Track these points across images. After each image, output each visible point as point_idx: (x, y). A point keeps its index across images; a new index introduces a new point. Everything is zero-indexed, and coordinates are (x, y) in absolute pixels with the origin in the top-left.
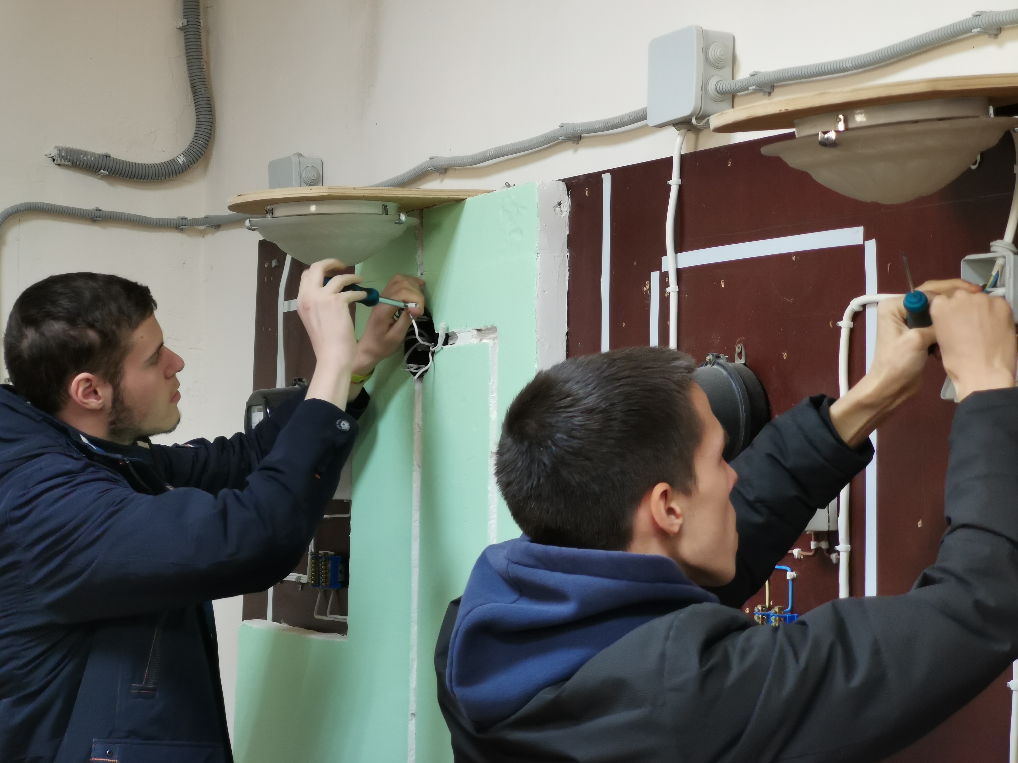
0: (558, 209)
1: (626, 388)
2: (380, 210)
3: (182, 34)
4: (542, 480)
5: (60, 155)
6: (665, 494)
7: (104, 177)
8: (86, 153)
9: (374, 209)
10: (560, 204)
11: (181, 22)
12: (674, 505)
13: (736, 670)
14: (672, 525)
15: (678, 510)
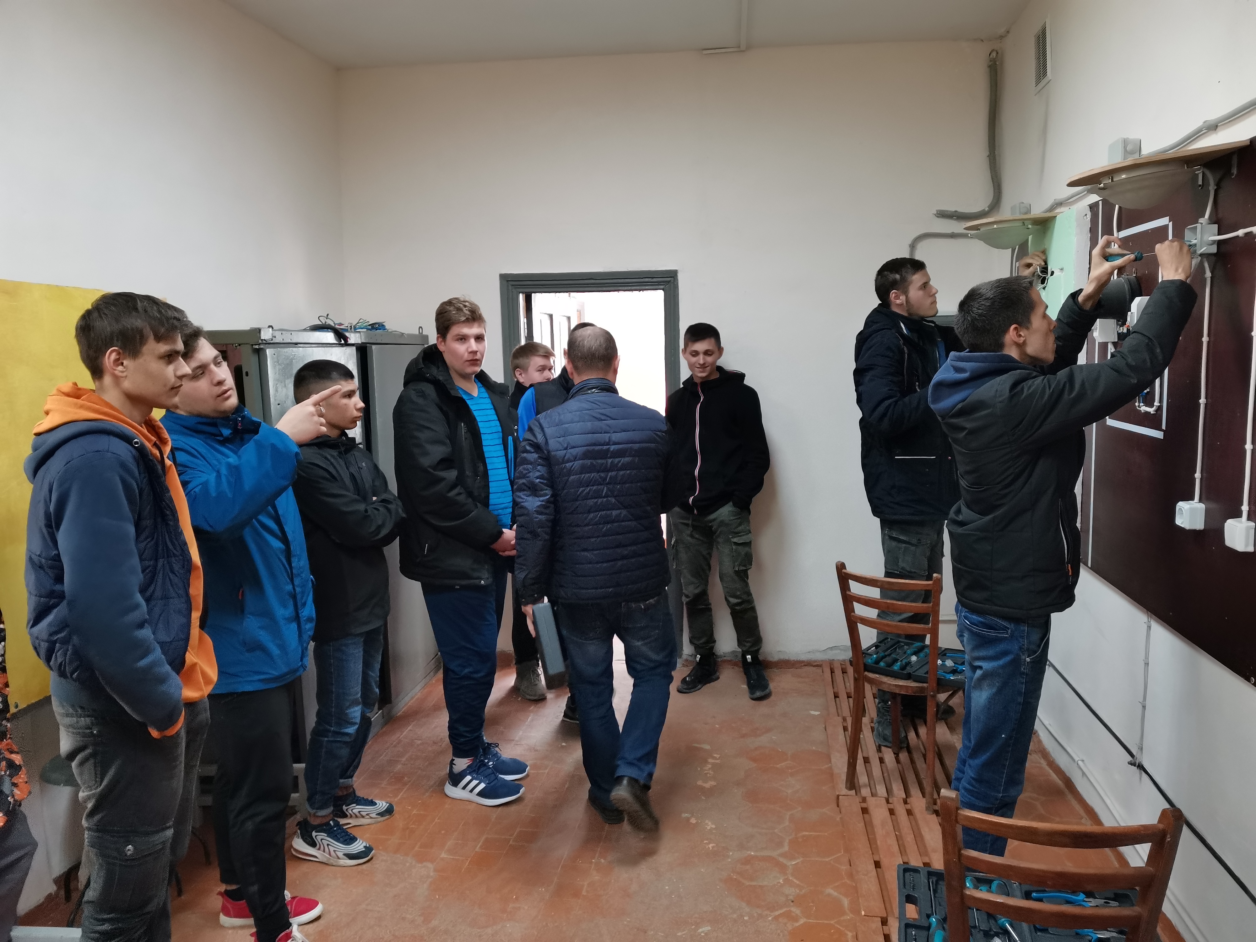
0: (1085, 217)
1: (1002, 290)
2: (1021, 224)
3: (988, 158)
4: (968, 326)
5: (937, 213)
6: (1016, 328)
7: (955, 220)
8: (947, 211)
9: (1019, 224)
10: (1086, 215)
11: (988, 153)
12: (1021, 333)
13: (1025, 393)
14: (1020, 340)
15: (1023, 335)
